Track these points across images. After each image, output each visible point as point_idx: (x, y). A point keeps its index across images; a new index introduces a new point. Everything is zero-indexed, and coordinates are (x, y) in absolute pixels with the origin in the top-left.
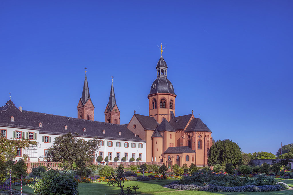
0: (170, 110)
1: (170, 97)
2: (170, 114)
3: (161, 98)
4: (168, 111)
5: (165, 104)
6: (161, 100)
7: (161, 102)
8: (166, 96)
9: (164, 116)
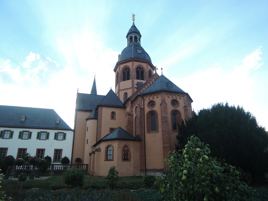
0: (136, 81)
1: (136, 64)
2: (136, 86)
3: (123, 68)
4: (133, 82)
5: (129, 75)
6: (124, 70)
7: (124, 73)
8: (129, 64)
9: (127, 91)
